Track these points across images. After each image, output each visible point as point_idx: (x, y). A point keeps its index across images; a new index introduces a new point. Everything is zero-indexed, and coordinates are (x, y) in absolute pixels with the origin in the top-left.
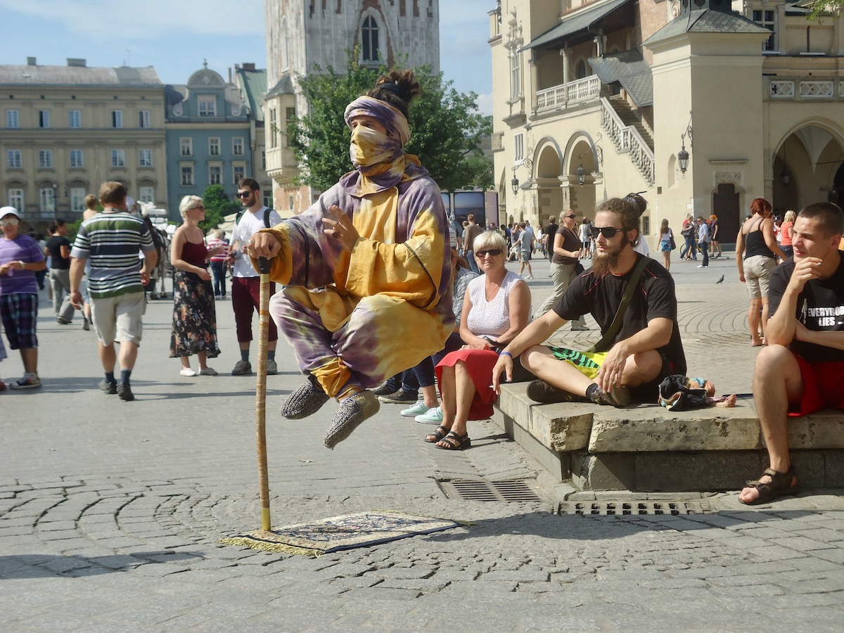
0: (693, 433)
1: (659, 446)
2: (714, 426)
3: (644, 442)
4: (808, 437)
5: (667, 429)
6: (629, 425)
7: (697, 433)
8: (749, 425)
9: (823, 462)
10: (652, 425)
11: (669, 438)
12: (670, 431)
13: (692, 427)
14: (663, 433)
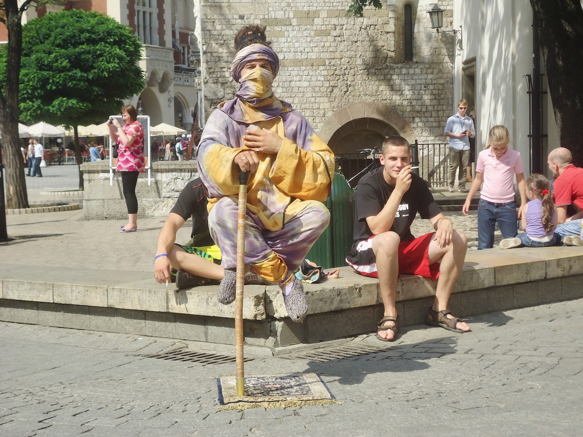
0: (344, 297)
1: (326, 309)
2: (355, 291)
3: (318, 306)
4: (401, 294)
5: (330, 296)
6: (309, 295)
7: (346, 296)
8: (372, 288)
9: (403, 309)
10: (322, 294)
11: (332, 302)
12: (332, 297)
13: (344, 292)
14: (328, 299)
